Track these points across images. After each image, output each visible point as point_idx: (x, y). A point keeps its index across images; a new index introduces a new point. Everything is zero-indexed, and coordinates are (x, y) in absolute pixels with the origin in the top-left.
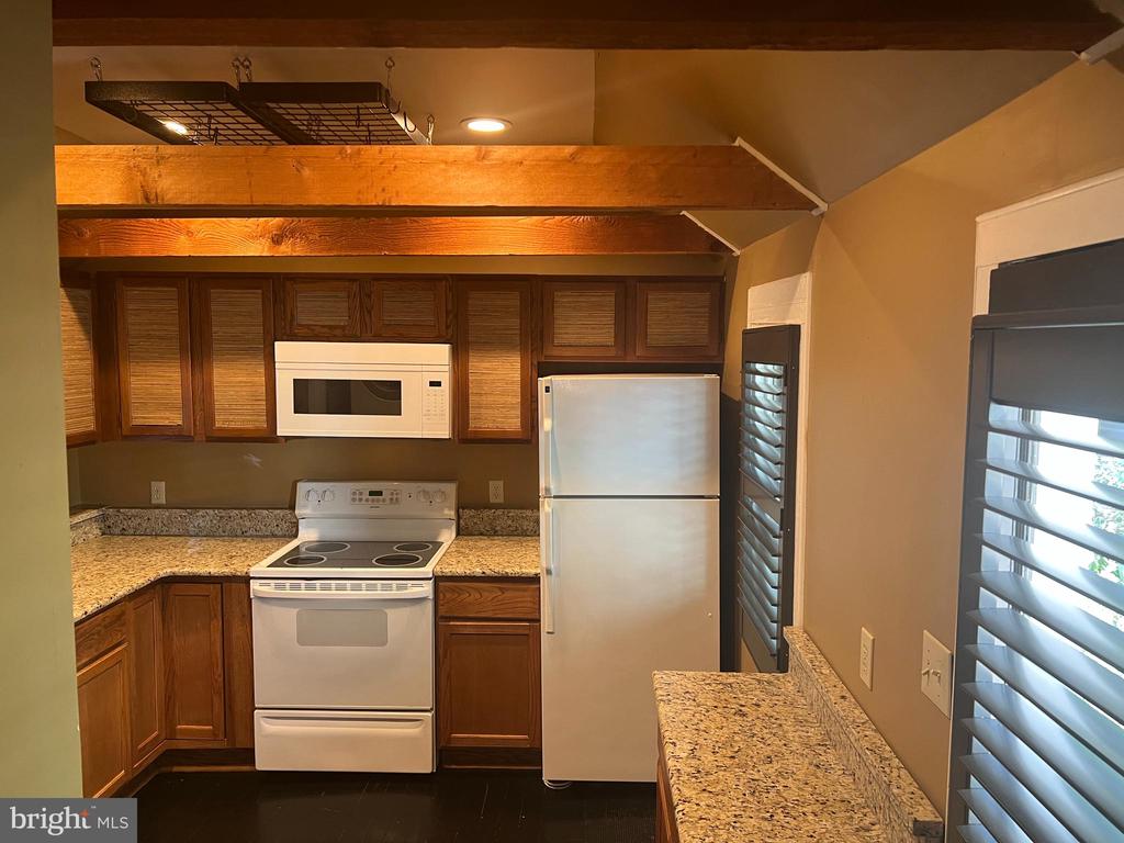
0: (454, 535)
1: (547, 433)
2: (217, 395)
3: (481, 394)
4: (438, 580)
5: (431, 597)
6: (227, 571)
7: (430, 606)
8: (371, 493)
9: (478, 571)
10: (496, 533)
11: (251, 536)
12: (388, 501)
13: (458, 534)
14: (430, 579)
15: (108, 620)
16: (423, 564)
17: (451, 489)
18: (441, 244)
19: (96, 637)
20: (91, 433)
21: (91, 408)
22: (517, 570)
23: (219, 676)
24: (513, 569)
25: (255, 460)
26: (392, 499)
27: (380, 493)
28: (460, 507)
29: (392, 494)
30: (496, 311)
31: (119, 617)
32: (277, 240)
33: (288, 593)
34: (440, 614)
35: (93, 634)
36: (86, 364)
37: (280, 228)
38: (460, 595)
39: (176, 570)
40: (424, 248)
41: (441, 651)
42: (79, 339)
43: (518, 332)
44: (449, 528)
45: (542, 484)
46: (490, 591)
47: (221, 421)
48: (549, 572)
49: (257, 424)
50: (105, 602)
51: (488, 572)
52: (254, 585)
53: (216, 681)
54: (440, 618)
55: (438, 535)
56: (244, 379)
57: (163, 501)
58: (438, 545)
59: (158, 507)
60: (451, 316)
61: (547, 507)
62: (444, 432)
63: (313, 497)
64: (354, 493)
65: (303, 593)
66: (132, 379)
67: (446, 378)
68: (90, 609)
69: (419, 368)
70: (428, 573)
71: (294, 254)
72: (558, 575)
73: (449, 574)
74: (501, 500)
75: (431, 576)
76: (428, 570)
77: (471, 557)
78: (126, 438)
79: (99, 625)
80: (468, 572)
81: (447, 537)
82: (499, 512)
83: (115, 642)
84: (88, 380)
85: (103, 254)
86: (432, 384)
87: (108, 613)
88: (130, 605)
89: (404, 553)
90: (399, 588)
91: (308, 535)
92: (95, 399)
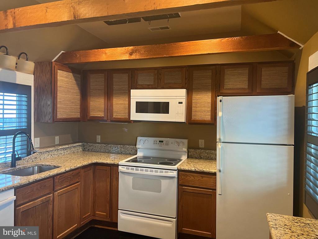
0: (186, 158)
1: (220, 117)
2: (114, 107)
3: (196, 107)
4: (179, 171)
5: (176, 177)
6: (112, 162)
7: (176, 180)
8: (160, 141)
9: (193, 169)
10: (201, 158)
11: (124, 154)
12: (165, 144)
13: (188, 157)
14: (176, 170)
15: (74, 174)
16: (175, 165)
17: (186, 141)
18: (184, 51)
19: (69, 179)
20: (78, 118)
21: (79, 110)
22: (208, 170)
23: (109, 197)
24: (206, 169)
25: (126, 130)
26: (166, 144)
27: (162, 142)
28: (189, 148)
29: (166, 142)
30: (203, 77)
31: (78, 174)
32: (131, 54)
33: (130, 171)
34: (179, 184)
35: (68, 178)
36: (78, 97)
37: (132, 50)
38: (186, 177)
39: (98, 161)
40: (178, 53)
41: (180, 197)
42: (76, 89)
43: (211, 84)
44: (185, 155)
45: (218, 137)
46: (198, 177)
47: (115, 115)
48: (220, 171)
49: (125, 117)
50: (73, 168)
51: (197, 170)
52: (120, 168)
53: (108, 198)
54: (179, 185)
55: (181, 157)
56: (122, 102)
57: (100, 141)
58: (180, 160)
59: (98, 143)
60: (187, 80)
61: (219, 146)
62: (183, 120)
63: (142, 142)
64: (154, 141)
65: (134, 171)
66: (91, 102)
67: (184, 101)
68: (67, 169)
69: (175, 97)
70: (175, 168)
71: (136, 58)
72: (224, 173)
73: (183, 169)
74: (203, 146)
75: (176, 169)
76: (175, 167)
77: (191, 165)
78: (89, 120)
79: (71, 175)
80: (190, 169)
81: (184, 158)
82: (203, 151)
83: (76, 181)
84: (79, 102)
85: (82, 61)
86: (180, 103)
87: (74, 172)
88: (82, 171)
89: (169, 161)
90: (165, 172)
91: (140, 154)
92: (80, 108)
